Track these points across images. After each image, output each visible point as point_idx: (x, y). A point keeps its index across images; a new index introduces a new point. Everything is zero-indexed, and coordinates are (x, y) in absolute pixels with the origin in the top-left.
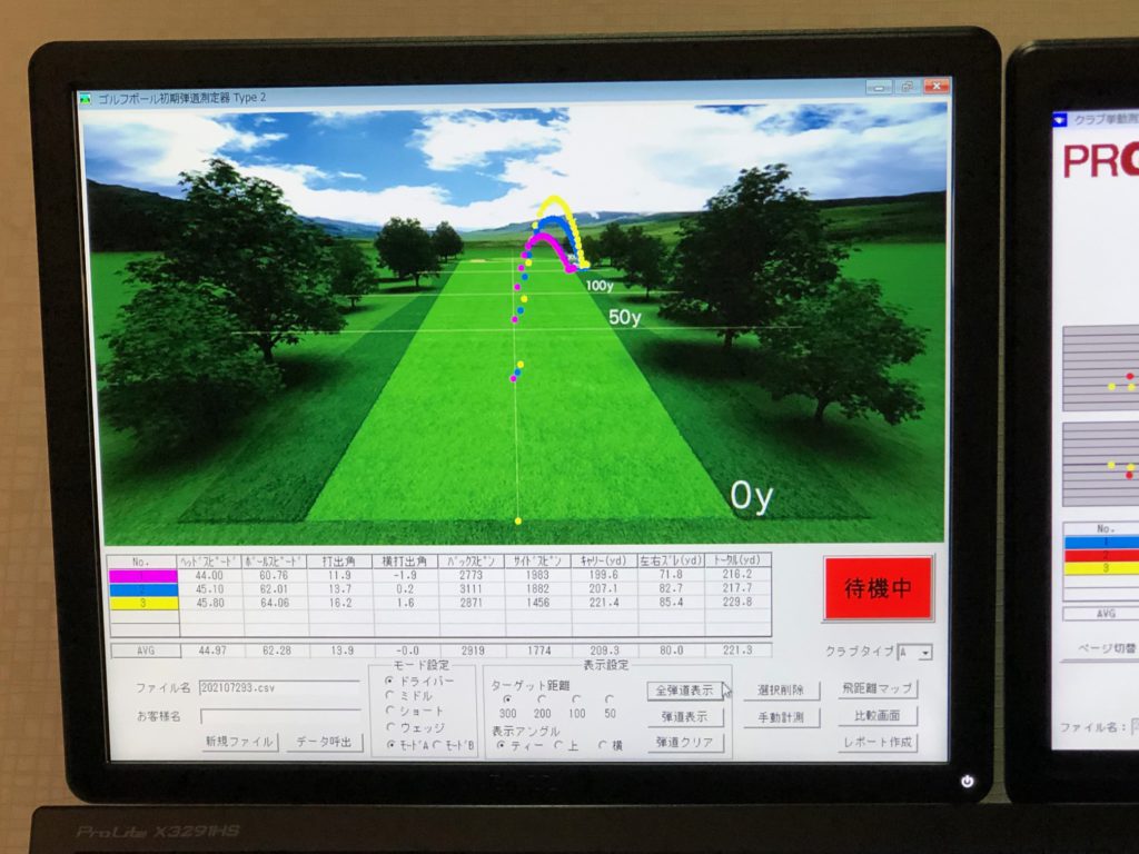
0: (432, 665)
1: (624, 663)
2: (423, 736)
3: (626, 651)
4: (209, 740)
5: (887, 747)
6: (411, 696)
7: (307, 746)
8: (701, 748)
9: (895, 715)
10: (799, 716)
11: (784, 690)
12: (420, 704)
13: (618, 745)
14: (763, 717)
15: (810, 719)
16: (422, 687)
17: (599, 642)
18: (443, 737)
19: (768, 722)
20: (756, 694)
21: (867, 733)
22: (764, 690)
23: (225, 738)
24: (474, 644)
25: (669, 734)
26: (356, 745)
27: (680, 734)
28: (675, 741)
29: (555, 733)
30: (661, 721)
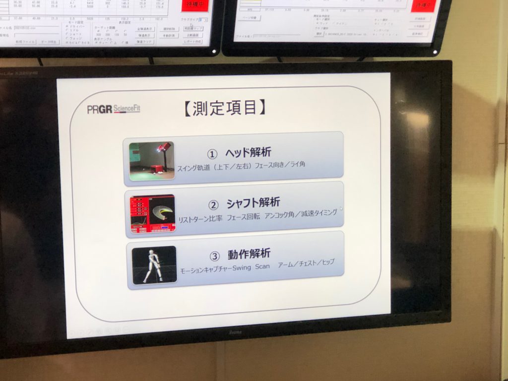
0: (79, 22)
1: (129, 22)
2: (76, 40)
3: (130, 19)
4: (17, 42)
5: (195, 43)
6: (73, 30)
7: (44, 43)
8: (148, 43)
9: (197, 35)
10: (173, 35)
11: (170, 29)
12: (75, 32)
13: (127, 43)
14: (164, 36)
15: (176, 36)
16: (76, 28)
17: (124, 17)
18: (81, 41)
19: (165, 37)
20: (163, 30)
21: (190, 39)
22: (165, 29)
23: (21, 41)
24: (90, 18)
25: (140, 40)
26: (57, 43)
27: (143, 40)
28: (142, 42)
29: (111, 39)
30: (138, 37)
